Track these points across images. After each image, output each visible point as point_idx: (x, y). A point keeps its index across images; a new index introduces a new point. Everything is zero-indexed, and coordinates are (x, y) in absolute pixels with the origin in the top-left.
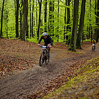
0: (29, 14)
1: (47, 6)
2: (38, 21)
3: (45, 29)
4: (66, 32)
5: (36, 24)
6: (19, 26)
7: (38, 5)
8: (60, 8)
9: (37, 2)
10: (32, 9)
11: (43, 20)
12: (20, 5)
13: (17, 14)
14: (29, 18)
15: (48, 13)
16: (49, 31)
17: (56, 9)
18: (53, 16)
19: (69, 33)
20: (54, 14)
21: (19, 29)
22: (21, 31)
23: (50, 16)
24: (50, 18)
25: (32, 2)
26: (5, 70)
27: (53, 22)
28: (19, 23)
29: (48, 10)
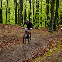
0: (23, 9)
2: (29, 14)
3: (33, 19)
4: (46, 20)
6: (17, 17)
7: (29, 4)
8: (43, 5)
10: (25, 6)
11: (32, 13)
12: (18, 4)
13: (16, 9)
14: (23, 12)
15: (35, 9)
16: (36, 20)
18: (39, 11)
19: (49, 21)
20: (39, 9)
21: (17, 19)
22: (18, 20)
24: (37, 12)
25: (25, 2)
26: (9, 45)
27: (39, 14)
28: (17, 15)
29: (35, 7)
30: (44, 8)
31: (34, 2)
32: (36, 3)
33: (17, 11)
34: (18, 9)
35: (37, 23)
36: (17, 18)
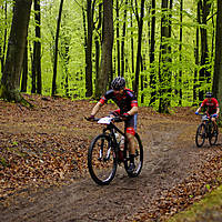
0: (115, 44)
1: (156, 25)
2: (135, 60)
3: (151, 77)
4: (198, 83)
5: (130, 65)
6: (94, 70)
7: (136, 24)
8: (185, 29)
9: (134, 18)
10: (121, 32)
11: (148, 58)
12: (96, 25)
13: (88, 44)
14: (114, 53)
15: (158, 41)
16: (161, 81)
17: (175, 31)
18: (170, 48)
19: (207, 86)
20: (172, 42)
21: (94, 78)
22: (98, 82)
23: (162, 47)
24: (163, 52)
25: (121, 18)
27: (170, 60)
28: (94, 64)
29: (158, 35)
30: (190, 39)
31: (154, 18)
32: (162, 20)
33: (94, 50)
34: (97, 42)
35: (164, 91)
36: (93, 75)
